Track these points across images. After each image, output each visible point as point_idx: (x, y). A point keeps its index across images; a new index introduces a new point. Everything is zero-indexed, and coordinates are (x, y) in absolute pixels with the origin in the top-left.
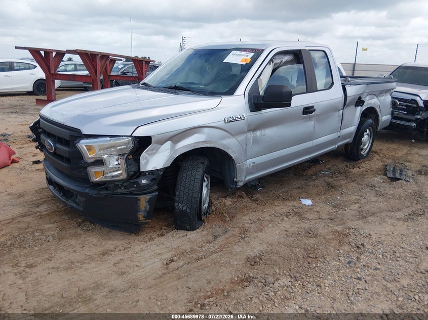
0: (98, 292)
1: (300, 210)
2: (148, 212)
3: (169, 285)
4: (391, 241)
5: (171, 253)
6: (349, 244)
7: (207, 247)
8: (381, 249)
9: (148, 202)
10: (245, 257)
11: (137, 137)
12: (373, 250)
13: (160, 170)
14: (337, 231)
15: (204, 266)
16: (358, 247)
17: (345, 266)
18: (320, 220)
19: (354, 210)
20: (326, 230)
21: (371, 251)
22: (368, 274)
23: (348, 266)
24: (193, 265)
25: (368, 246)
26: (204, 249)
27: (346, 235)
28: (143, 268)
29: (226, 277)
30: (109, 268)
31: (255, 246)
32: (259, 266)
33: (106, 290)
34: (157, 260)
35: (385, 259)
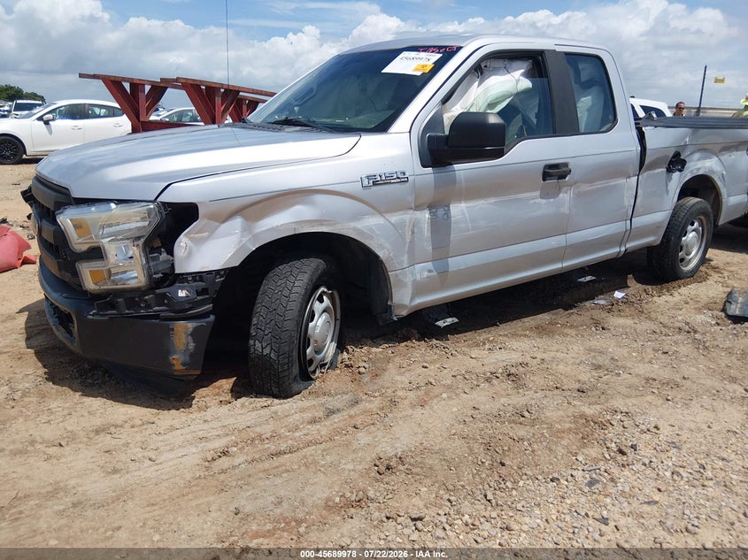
0: (50, 503)
1: (522, 369)
2: (192, 355)
3: (194, 503)
4: (701, 444)
5: (228, 438)
6: (603, 443)
7: (305, 432)
8: (674, 459)
9: (191, 335)
10: (374, 456)
11: (168, 203)
12: (654, 460)
13: (218, 272)
14: (582, 416)
15: (284, 468)
16: (622, 452)
17: (581, 489)
18: (556, 392)
19: (637, 375)
20: (561, 413)
21: (647, 462)
22: (627, 511)
23: (586, 489)
24: (261, 466)
25: (645, 452)
26: (297, 434)
27: (602, 426)
28: (161, 463)
29: (319, 495)
30: (92, 457)
31: (401, 437)
32: (393, 477)
33: (67, 500)
34: (194, 451)
35: (675, 481)
